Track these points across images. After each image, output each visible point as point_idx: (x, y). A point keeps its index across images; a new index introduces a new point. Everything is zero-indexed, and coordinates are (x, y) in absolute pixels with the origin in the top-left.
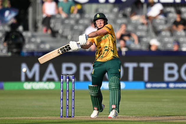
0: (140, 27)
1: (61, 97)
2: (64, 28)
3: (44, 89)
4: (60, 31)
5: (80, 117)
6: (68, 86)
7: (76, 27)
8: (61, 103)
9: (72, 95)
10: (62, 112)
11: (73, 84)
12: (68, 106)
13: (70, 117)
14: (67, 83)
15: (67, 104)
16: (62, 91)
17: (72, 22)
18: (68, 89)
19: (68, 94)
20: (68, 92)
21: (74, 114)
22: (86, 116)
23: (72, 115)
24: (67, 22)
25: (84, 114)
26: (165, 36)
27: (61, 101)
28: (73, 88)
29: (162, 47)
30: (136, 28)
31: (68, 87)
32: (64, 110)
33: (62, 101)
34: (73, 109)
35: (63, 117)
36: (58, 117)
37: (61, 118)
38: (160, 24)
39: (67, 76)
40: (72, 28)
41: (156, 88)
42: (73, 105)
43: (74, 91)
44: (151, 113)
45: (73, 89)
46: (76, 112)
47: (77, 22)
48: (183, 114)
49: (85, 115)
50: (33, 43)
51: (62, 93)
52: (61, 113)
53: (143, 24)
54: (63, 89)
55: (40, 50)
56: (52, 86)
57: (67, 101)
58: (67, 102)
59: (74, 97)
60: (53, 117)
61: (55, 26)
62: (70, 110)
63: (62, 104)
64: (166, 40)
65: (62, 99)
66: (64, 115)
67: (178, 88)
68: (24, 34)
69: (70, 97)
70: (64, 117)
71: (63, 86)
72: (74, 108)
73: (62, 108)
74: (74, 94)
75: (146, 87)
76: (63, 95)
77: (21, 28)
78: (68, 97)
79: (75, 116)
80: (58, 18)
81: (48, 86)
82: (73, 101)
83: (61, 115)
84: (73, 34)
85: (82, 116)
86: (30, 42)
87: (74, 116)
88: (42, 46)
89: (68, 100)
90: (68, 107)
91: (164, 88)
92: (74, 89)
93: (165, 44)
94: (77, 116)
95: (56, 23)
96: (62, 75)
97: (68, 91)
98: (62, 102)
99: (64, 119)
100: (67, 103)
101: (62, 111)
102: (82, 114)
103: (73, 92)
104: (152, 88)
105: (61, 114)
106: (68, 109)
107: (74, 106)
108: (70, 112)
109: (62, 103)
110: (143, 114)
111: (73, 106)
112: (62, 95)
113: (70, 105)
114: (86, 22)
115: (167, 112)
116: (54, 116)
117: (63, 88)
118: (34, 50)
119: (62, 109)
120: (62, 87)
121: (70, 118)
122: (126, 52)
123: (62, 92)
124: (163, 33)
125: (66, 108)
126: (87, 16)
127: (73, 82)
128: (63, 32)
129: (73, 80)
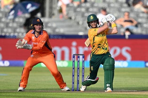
0: (141, 15)
2: (76, 15)
3: (59, 67)
4: (73, 18)
6: (78, 64)
11: (83, 62)
12: (78, 81)
14: (78, 62)
17: (83, 10)
18: (79, 67)
19: (78, 71)
24: (78, 9)
30: (138, 16)
39: (78, 55)
40: (83, 15)
43: (84, 69)
45: (83, 67)
47: (87, 10)
50: (50, 27)
53: (143, 12)
54: (74, 67)
55: (55, 34)
56: (65, 64)
57: (78, 77)
65: (74, 76)
68: (42, 20)
70: (75, 90)
73: (73, 83)
74: (84, 71)
75: (146, 66)
76: (74, 72)
77: (39, 15)
78: (78, 74)
80: (71, 7)
81: (62, 64)
86: (47, 27)
88: (57, 30)
89: (79, 76)
95: (69, 10)
96: (74, 55)
97: (79, 68)
101: (73, 85)
105: (72, 88)
106: (78, 84)
114: (95, 10)
118: (50, 34)
120: (73, 65)
122: (129, 36)
125: (77, 83)
126: (96, 5)
127: (83, 61)
128: (75, 19)
129: (83, 59)
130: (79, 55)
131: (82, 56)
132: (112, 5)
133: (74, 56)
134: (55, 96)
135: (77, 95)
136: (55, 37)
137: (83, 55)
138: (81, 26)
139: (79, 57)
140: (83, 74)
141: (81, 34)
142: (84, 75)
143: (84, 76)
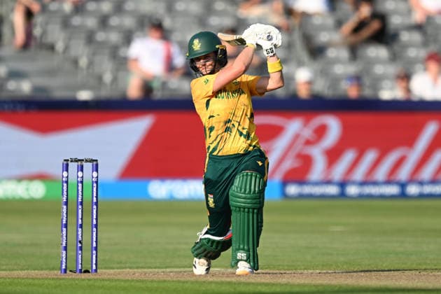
1: (62, 219)
2: (70, 39)
3: (17, 197)
4: (60, 46)
5: (112, 271)
6: (80, 190)
7: (100, 36)
8: (62, 236)
9: (92, 213)
10: (64, 260)
11: (95, 185)
12: (80, 242)
13: (87, 271)
14: (78, 182)
15: (80, 238)
16: (66, 203)
17: (91, 22)
18: (82, 199)
19: (80, 211)
20: (80, 207)
21: (96, 264)
22: (128, 270)
23: (92, 266)
24: (77, 21)
25: (123, 266)
26: (336, 61)
27: (62, 231)
28: (95, 195)
29: (329, 88)
31: (80, 193)
32: (72, 253)
33: (64, 229)
34: (94, 252)
35: (68, 272)
36: (56, 272)
37: (64, 276)
38: (323, 28)
39: (80, 163)
40: (90, 39)
41: (310, 196)
42: (94, 239)
43: (97, 204)
44: (299, 263)
45: (95, 199)
46: (104, 260)
47: (104, 21)
48: (384, 265)
49: (125, 268)
51: (65, 210)
52: (62, 261)
54: (67, 199)
55: (5, 96)
56: (37, 190)
57: (80, 230)
58: (80, 233)
59: (97, 219)
60: (42, 272)
61: (44, 33)
62: (87, 254)
63: (65, 237)
64: (339, 70)
65: (66, 226)
66: (71, 266)
67: (370, 197)
69: (87, 220)
70: (71, 271)
71: (67, 191)
72: (96, 249)
73: (65, 249)
74: (97, 211)
76: (67, 214)
78: (80, 221)
79: (98, 271)
80: (55, 12)
81: (27, 189)
82: (95, 229)
83: (64, 267)
84: (94, 54)
85: (118, 268)
87: (96, 271)
88: (12, 85)
89: (81, 226)
90: (80, 245)
91: (332, 197)
92: (97, 197)
93: (335, 81)
94: (106, 268)
95: (47, 24)
96: (65, 163)
97: (82, 203)
98: (64, 233)
99: (70, 277)
100: (77, 235)
101: (64, 255)
102: (118, 266)
103: (95, 207)
104: (301, 196)
105: (62, 264)
106: (80, 252)
107: (96, 242)
108: (87, 257)
109: (65, 235)
110: (279, 265)
111: (94, 243)
112: (65, 215)
113: (86, 240)
114: (128, 22)
115: (342, 259)
116: (46, 269)
117: (67, 196)
119: (64, 252)
120: (65, 193)
121: (87, 274)
123: (65, 207)
124: (331, 53)
125: (75, 248)
126: (129, 6)
127: (94, 179)
128: (67, 48)
129: (95, 174)
130: (83, 160)
131: (91, 164)
132: (180, 6)
133: (67, 165)
134: (10, 288)
135: (77, 284)
136: (6, 107)
137: (95, 163)
138: (85, 72)
139: (82, 167)
140: (95, 221)
141: (84, 95)
142: (97, 222)
143: (96, 226)
